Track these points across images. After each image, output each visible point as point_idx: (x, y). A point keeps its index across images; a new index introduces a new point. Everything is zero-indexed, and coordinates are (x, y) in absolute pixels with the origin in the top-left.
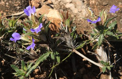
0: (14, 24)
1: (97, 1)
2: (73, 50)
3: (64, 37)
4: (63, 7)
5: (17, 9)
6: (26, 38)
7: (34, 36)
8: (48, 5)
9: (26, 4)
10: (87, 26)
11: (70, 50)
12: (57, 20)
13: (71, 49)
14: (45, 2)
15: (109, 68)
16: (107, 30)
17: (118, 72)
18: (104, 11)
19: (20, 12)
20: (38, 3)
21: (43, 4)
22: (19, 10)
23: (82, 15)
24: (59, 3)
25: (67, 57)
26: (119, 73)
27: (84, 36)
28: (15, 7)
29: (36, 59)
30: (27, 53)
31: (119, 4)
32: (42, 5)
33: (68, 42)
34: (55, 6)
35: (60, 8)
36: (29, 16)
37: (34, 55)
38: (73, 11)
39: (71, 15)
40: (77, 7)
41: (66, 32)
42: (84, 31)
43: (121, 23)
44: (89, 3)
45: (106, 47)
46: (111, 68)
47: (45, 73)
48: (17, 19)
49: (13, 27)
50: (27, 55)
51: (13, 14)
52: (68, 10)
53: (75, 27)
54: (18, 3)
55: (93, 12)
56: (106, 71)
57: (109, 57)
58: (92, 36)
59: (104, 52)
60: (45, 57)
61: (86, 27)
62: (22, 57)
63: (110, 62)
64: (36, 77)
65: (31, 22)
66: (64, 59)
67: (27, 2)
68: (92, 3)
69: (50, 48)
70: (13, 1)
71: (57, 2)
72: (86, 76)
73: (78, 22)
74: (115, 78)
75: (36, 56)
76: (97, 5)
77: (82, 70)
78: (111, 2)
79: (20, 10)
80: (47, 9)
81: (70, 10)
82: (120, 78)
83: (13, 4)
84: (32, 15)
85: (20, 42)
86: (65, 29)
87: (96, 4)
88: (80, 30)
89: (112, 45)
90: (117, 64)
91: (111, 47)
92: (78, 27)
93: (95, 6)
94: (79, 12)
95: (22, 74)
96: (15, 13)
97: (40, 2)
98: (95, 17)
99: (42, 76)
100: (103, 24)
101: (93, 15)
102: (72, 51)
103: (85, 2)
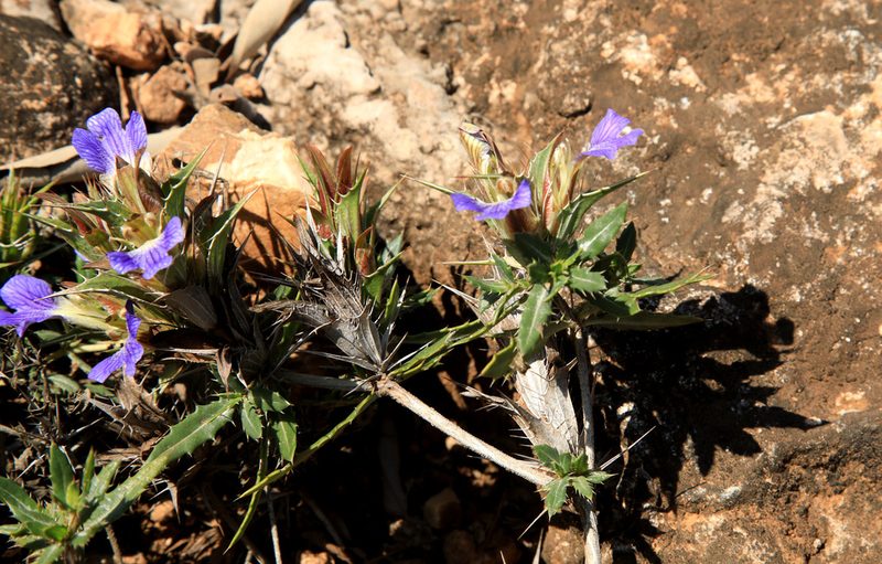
0: (15, 219)
1: (528, 90)
2: (380, 384)
3: (322, 302)
4: (327, 120)
5: (38, 128)
6: (88, 309)
7: (134, 297)
8: (234, 106)
9: (100, 98)
10: (471, 236)
11: (360, 383)
12: (283, 199)
13: (364, 373)
14: (217, 91)
15: (583, 486)
16: (573, 259)
17: (640, 510)
18: (555, 146)
19: (56, 147)
20: (178, 95)
21: (207, 101)
22: (52, 137)
23: (441, 168)
24: (305, 97)
25: (341, 425)
26: (644, 516)
27: (455, 301)
28: (25, 114)
29: (152, 441)
30: (95, 403)
31: (653, 107)
32: (197, 106)
33: (348, 332)
34: (283, 113)
35: (312, 129)
36: (104, 171)
37: (138, 412)
38: (387, 147)
39: (372, 169)
40: (411, 120)
41: (333, 276)
42: (452, 268)
43: (666, 220)
44: (486, 99)
45: (571, 364)
46: (596, 487)
47: (214, 523)
48: (36, 189)
49: (15, 243)
50: (93, 412)
51: (12, 156)
52: (356, 137)
53: (394, 245)
54: (47, 93)
55: (490, 153)
56: (571, 508)
57: (587, 425)
58: (486, 297)
59: (557, 393)
60: (205, 424)
61: (464, 246)
62: (65, 430)
63: (589, 451)
64: (156, 553)
65: (119, 208)
66: (323, 440)
67: (103, 87)
68: (501, 96)
69: (235, 369)
70: (14, 81)
71: (293, 87)
72: (463, 542)
73: (415, 216)
74: (622, 548)
75: (155, 419)
76: (531, 113)
77: (436, 506)
78: (609, 94)
79: (59, 136)
80: (229, 132)
81: (368, 140)
82: (649, 546)
83: (12, 99)
84: (120, 164)
85: (57, 335)
86: (333, 251)
87: (527, 106)
88: (428, 261)
89: (607, 350)
90: (638, 465)
91: (603, 363)
92: (419, 243)
93: (522, 119)
94: (422, 149)
95: (49, 533)
96: (28, 152)
97: (187, 85)
98: (504, 181)
99: (196, 545)
100: (549, 227)
101: (492, 169)
102: (368, 387)
103: (463, 93)
